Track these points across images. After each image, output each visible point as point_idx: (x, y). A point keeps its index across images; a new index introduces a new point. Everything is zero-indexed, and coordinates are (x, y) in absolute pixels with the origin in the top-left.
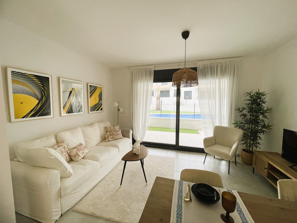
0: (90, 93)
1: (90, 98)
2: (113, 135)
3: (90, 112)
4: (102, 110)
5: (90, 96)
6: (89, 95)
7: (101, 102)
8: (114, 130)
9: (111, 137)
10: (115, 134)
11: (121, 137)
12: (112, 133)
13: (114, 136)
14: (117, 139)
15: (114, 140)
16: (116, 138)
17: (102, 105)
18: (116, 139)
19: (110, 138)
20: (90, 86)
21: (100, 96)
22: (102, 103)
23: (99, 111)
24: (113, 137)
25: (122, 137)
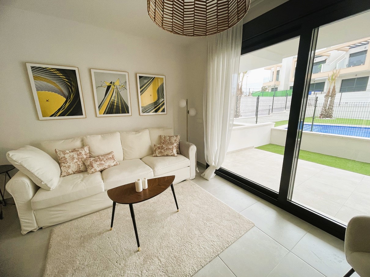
0: (141, 88)
1: (141, 95)
2: (162, 148)
3: (141, 114)
4: (163, 111)
5: (141, 92)
6: (139, 90)
7: (163, 100)
8: (169, 142)
9: (159, 150)
10: (165, 148)
11: (173, 153)
12: (162, 146)
13: (163, 151)
14: (167, 155)
15: (163, 156)
16: (166, 153)
17: (164, 104)
18: (165, 155)
19: (157, 152)
20: (140, 77)
21: (160, 92)
22: (165, 101)
23: (159, 112)
24: (161, 152)
25: (176, 155)
